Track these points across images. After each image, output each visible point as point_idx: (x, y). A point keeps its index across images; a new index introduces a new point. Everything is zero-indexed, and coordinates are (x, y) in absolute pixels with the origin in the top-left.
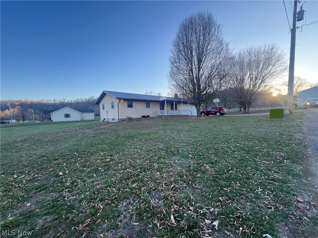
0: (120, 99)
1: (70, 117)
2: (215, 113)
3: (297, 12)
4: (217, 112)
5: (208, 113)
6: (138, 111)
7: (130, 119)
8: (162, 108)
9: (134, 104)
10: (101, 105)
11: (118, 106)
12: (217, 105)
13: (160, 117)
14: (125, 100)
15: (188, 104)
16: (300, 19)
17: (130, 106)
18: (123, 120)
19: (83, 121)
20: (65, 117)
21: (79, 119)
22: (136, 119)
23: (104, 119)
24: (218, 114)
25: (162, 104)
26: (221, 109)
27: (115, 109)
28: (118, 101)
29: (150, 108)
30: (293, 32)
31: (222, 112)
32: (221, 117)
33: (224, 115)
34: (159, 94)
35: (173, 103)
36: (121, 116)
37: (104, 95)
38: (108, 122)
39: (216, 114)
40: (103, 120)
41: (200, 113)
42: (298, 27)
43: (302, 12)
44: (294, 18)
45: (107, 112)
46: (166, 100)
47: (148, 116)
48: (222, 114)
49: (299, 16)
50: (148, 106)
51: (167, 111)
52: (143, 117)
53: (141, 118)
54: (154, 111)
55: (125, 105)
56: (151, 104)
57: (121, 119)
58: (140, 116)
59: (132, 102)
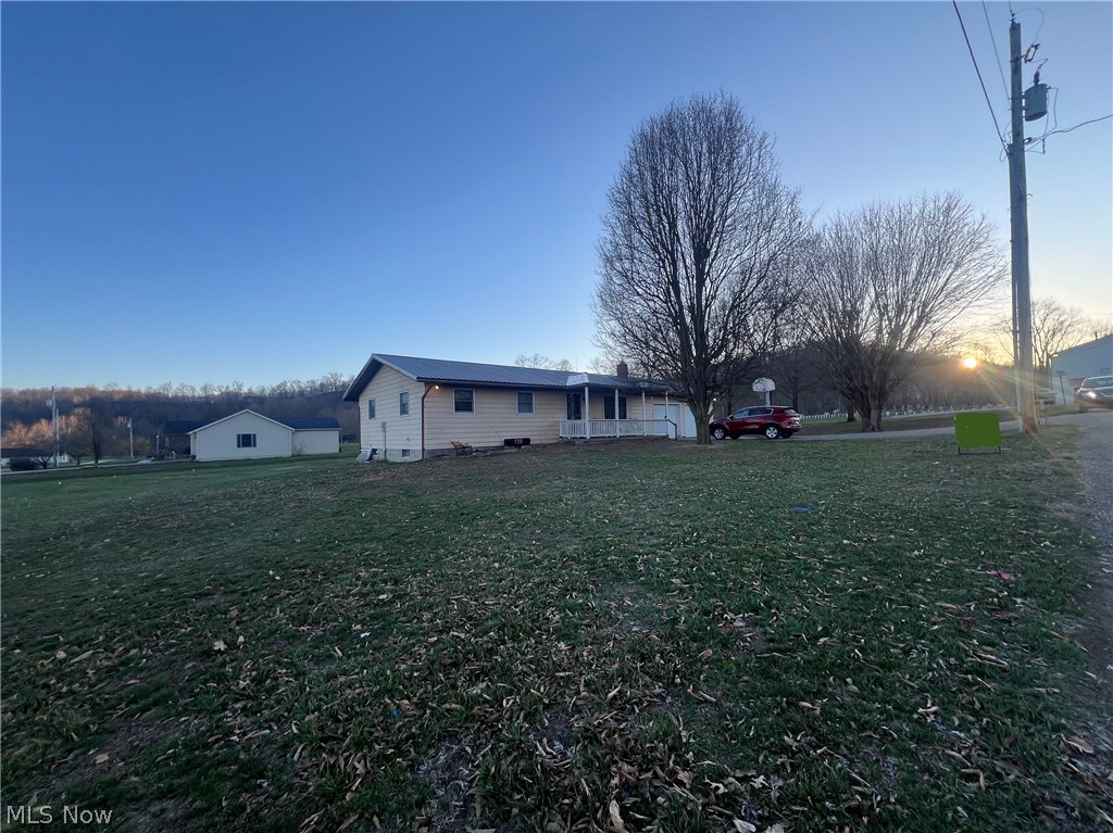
0: (429, 383)
1: (255, 446)
2: (762, 430)
3: (1024, 90)
4: (767, 426)
5: (735, 430)
6: (490, 424)
7: (462, 451)
8: (575, 412)
9: (478, 399)
10: (363, 404)
11: (423, 407)
12: (768, 401)
13: (569, 443)
14: (447, 385)
15: (663, 396)
16: (1037, 113)
17: (464, 406)
18: (438, 455)
19: (298, 458)
20: (239, 446)
21: (287, 452)
22: (485, 450)
23: (374, 451)
24: (771, 433)
25: (573, 396)
26: (780, 415)
27: (411, 417)
28: (422, 388)
29: (531, 411)
30: (1016, 154)
31: (785, 425)
32: (783, 445)
33: (794, 437)
34: (565, 362)
35: (611, 395)
36: (432, 442)
37: (374, 368)
38: (385, 461)
39: (765, 434)
40: (369, 454)
41: (707, 431)
42: (1030, 139)
43: (1039, 90)
44: (1016, 109)
45: (384, 425)
46: (587, 385)
47: (526, 441)
48: (786, 433)
49: (1030, 103)
50: (525, 406)
51: (591, 424)
52: (509, 443)
53: (502, 448)
54: (544, 423)
55: (445, 402)
56: (536, 400)
57: (430, 452)
58: (498, 439)
59: (472, 392)
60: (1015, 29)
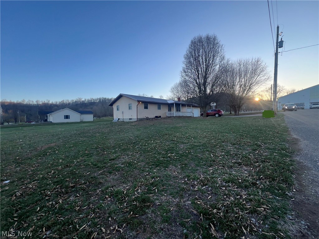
0: (139, 101)
1: (69, 119)
2: (215, 115)
3: (279, 41)
4: (216, 114)
5: (208, 115)
6: (152, 112)
7: (147, 119)
8: (170, 110)
9: (149, 106)
10: (115, 107)
11: (137, 107)
12: (214, 108)
13: (169, 117)
14: (143, 102)
15: (190, 106)
16: (281, 46)
17: (146, 107)
18: (141, 120)
19: (82, 122)
20: (65, 119)
21: (79, 121)
22: (151, 118)
23: (119, 119)
24: (217, 115)
25: (170, 106)
26: (219, 111)
27: (133, 110)
28: (137, 103)
29: (160, 109)
30: (276, 55)
31: (220, 113)
32: (219, 118)
33: (222, 116)
35: (178, 105)
36: (139, 116)
38: (124, 121)
39: (215, 116)
40: (117, 120)
42: (279, 52)
43: (282, 42)
44: (277, 46)
45: (123, 112)
46: (175, 103)
47: (160, 117)
48: (220, 116)
49: (280, 44)
50: (159, 108)
51: (174, 113)
52: (156, 117)
53: (154, 118)
54: (163, 112)
55: (142, 106)
56: (161, 106)
57: (139, 119)
58: (154, 116)
59: (148, 104)
60: (278, 27)
